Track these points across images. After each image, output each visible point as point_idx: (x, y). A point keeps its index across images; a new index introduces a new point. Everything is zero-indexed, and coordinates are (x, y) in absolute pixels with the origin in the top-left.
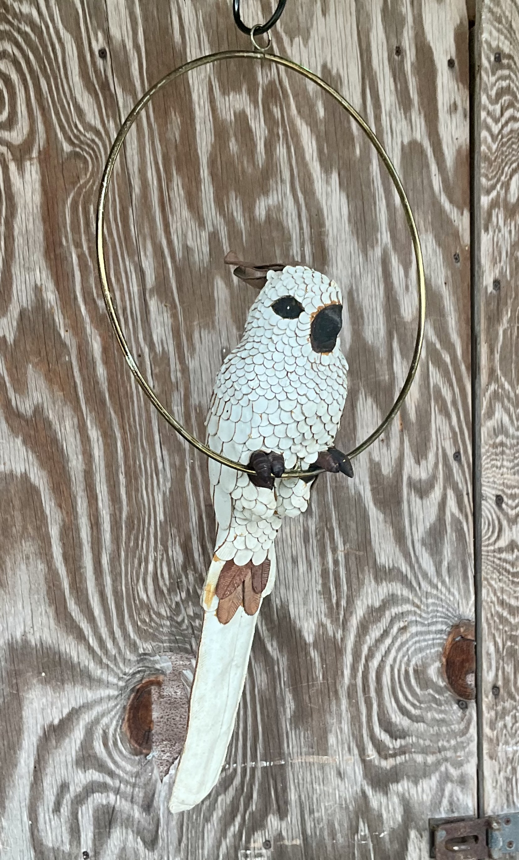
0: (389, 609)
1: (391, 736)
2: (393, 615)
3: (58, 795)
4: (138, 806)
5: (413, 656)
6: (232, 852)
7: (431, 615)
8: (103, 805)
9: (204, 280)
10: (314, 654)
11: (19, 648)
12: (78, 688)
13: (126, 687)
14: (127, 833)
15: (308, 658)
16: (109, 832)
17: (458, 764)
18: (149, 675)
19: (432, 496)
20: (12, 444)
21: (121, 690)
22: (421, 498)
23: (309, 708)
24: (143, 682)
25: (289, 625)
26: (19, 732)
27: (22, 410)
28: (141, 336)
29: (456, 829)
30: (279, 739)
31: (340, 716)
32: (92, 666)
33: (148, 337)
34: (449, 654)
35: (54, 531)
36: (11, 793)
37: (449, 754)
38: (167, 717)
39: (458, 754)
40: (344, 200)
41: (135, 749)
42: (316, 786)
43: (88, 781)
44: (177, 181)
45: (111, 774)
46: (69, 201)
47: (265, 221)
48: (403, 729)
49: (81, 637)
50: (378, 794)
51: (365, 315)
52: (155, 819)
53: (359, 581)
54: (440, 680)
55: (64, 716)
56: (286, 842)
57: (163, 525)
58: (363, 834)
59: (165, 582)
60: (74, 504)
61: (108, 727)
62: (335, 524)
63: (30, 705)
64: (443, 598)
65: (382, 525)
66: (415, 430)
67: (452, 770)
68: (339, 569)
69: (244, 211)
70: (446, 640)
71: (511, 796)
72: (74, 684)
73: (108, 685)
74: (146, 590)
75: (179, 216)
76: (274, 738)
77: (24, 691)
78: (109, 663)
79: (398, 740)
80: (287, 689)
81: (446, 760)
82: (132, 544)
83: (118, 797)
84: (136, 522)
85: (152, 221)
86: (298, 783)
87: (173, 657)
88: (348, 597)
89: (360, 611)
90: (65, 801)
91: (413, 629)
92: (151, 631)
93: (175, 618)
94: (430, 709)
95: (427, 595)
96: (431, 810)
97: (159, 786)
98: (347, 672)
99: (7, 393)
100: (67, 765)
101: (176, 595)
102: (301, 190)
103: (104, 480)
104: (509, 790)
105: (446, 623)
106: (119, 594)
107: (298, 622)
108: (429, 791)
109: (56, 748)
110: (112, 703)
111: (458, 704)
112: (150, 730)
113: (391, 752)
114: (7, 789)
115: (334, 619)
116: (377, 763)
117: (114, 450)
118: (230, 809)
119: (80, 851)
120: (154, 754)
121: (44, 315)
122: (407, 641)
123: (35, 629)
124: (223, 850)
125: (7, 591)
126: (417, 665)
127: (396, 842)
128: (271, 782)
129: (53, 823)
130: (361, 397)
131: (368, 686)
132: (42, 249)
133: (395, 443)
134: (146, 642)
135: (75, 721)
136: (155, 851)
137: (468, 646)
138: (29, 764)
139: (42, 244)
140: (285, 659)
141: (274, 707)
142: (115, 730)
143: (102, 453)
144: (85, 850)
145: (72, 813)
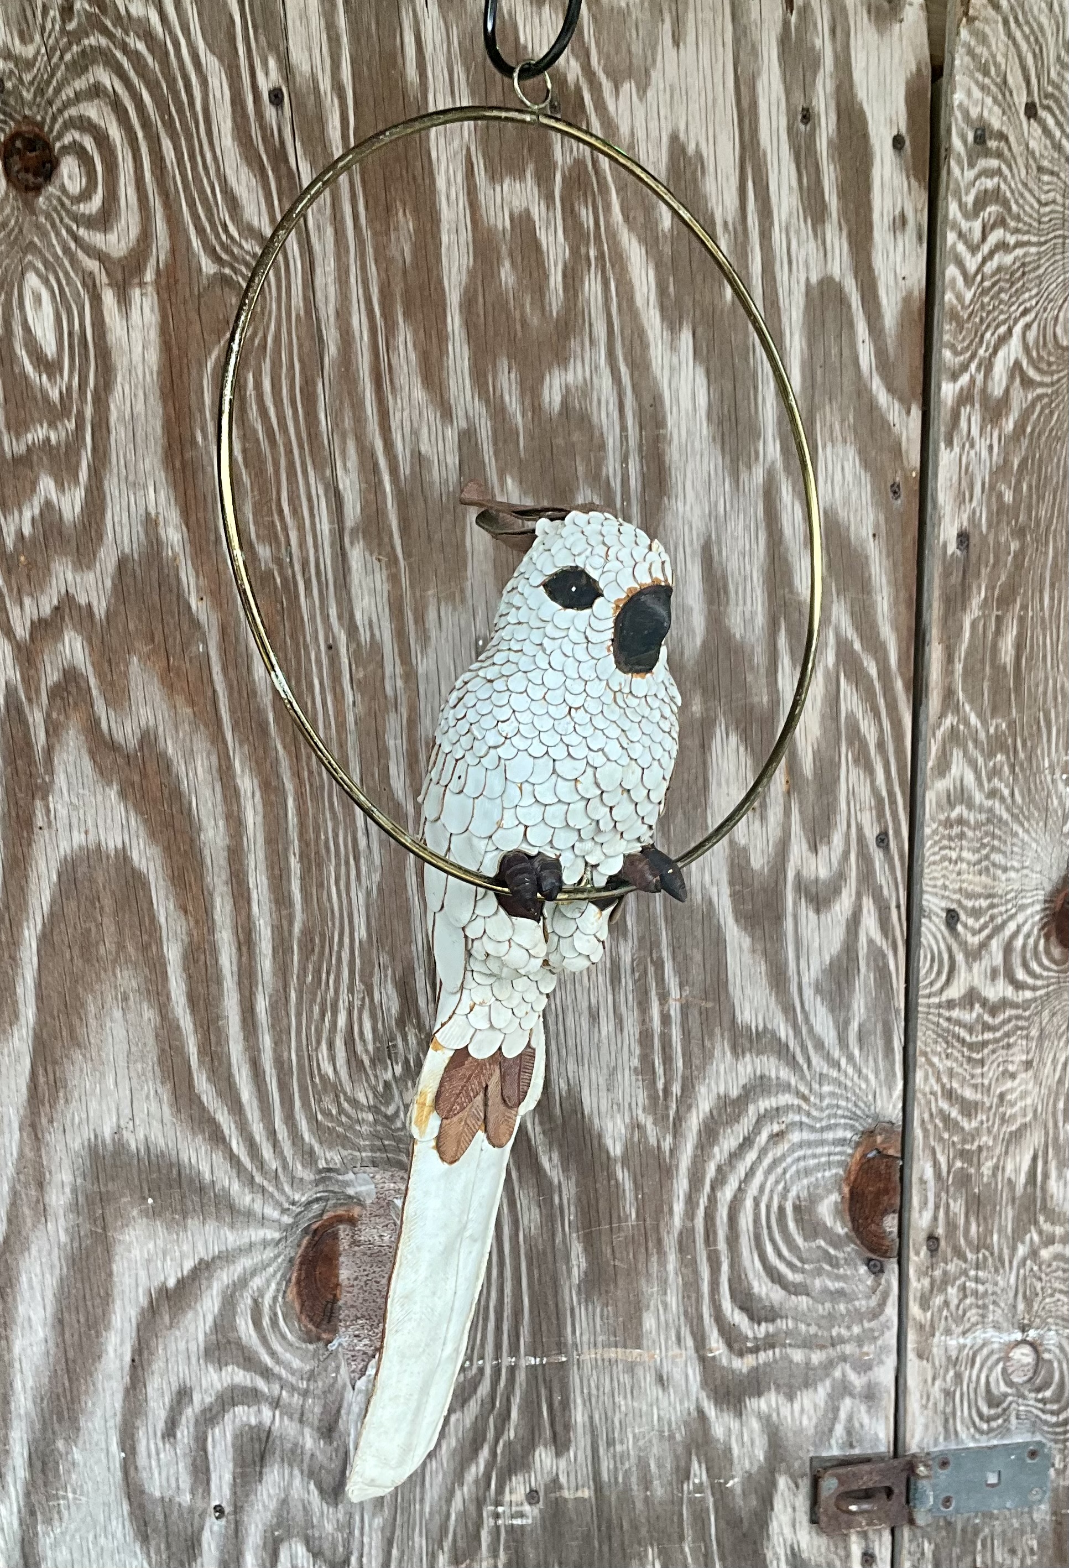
0: (755, 1101)
1: (751, 1318)
2: (762, 1111)
3: (172, 1409)
4: (312, 1427)
5: (792, 1183)
6: (472, 1508)
7: (827, 1112)
8: (251, 1427)
9: (449, 517)
10: (622, 1175)
11: (108, 1155)
12: (211, 1226)
13: (295, 1225)
14: (291, 1474)
15: (613, 1182)
16: (261, 1473)
17: (864, 1367)
18: (335, 1206)
19: (837, 908)
20: (100, 798)
21: (286, 1230)
22: (818, 911)
23: (611, 1269)
24: (325, 1217)
25: (580, 1126)
26: (106, 1299)
27: (119, 736)
28: (333, 612)
29: (854, 1474)
30: (558, 1319)
31: (664, 1282)
32: (236, 1187)
33: (346, 616)
34: (856, 1179)
35: (173, 953)
36: (90, 1404)
37: (848, 1349)
38: (365, 1278)
39: (865, 1349)
40: (701, 380)
41: (308, 1332)
42: (619, 1400)
43: (225, 1385)
44: (405, 335)
45: (266, 1373)
46: (210, 364)
47: (560, 413)
48: (772, 1307)
49: (217, 1138)
50: (725, 1415)
51: (731, 588)
52: (342, 1449)
53: (704, 1051)
54: (838, 1224)
55: (185, 1273)
56: (566, 1494)
57: (366, 946)
58: (697, 1481)
59: (367, 1046)
60: (209, 906)
61: (261, 1293)
62: (666, 954)
63: (126, 1254)
64: (849, 1084)
65: (747, 958)
66: (811, 793)
67: (852, 1376)
68: (670, 1029)
69: (522, 394)
70: (852, 1156)
71: (951, 1421)
72: (204, 1219)
73: (263, 1221)
74: (333, 1059)
75: (406, 399)
76: (549, 1318)
77: (115, 1229)
78: (266, 1183)
79: (763, 1324)
80: (574, 1235)
81: (844, 1358)
82: (309, 979)
83: (277, 1413)
84: (317, 941)
85: (357, 406)
86: (589, 1393)
87: (378, 1177)
88: (684, 1078)
89: (704, 1104)
90: (184, 1420)
91: (795, 1137)
92: (340, 1130)
93: (383, 1109)
94: (819, 1272)
95: (822, 1078)
96: (815, 1445)
97: (349, 1395)
98: (679, 1207)
99: (92, 707)
100: (189, 1358)
101: (386, 1069)
102: (625, 359)
103: (262, 866)
104: (949, 1410)
105: (852, 1127)
106: (286, 1066)
107: (596, 1121)
108: (812, 1412)
109: (171, 1326)
110: (269, 1253)
111: (868, 1265)
112: (335, 1299)
113: (749, 1345)
114: (83, 1398)
115: (659, 1116)
116: (725, 1362)
117: (282, 813)
118: (471, 1434)
119: (209, 1504)
120: (342, 1340)
121: (160, 569)
122: (784, 1157)
123: (137, 1122)
124: (457, 1504)
125: (88, 1055)
126: (799, 1197)
127: (753, 1496)
128: (543, 1392)
129: (162, 1456)
130: (719, 732)
131: (715, 1233)
132: (160, 450)
133: (775, 814)
134: (330, 1149)
135: (204, 1282)
136: (340, 1506)
137: (888, 1167)
138: (122, 1355)
139: (160, 442)
140: (572, 1183)
141: (550, 1266)
142: (275, 1299)
143: (260, 819)
144: (217, 1503)
145: (197, 1439)
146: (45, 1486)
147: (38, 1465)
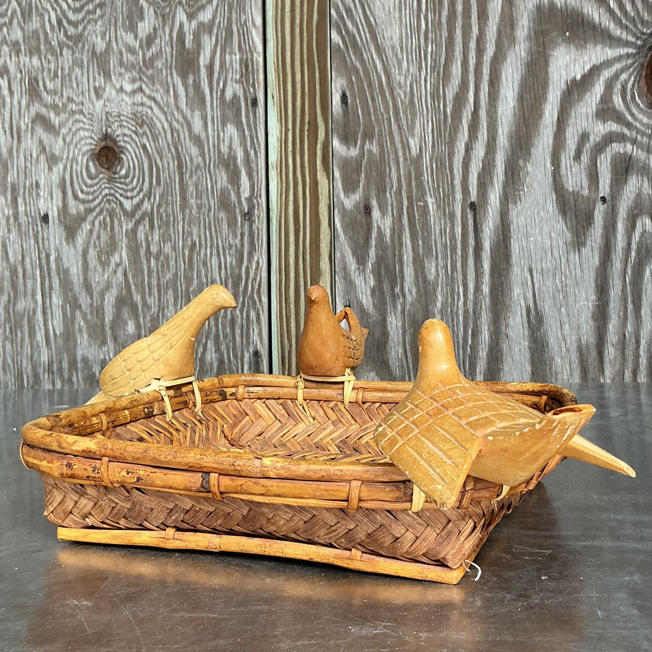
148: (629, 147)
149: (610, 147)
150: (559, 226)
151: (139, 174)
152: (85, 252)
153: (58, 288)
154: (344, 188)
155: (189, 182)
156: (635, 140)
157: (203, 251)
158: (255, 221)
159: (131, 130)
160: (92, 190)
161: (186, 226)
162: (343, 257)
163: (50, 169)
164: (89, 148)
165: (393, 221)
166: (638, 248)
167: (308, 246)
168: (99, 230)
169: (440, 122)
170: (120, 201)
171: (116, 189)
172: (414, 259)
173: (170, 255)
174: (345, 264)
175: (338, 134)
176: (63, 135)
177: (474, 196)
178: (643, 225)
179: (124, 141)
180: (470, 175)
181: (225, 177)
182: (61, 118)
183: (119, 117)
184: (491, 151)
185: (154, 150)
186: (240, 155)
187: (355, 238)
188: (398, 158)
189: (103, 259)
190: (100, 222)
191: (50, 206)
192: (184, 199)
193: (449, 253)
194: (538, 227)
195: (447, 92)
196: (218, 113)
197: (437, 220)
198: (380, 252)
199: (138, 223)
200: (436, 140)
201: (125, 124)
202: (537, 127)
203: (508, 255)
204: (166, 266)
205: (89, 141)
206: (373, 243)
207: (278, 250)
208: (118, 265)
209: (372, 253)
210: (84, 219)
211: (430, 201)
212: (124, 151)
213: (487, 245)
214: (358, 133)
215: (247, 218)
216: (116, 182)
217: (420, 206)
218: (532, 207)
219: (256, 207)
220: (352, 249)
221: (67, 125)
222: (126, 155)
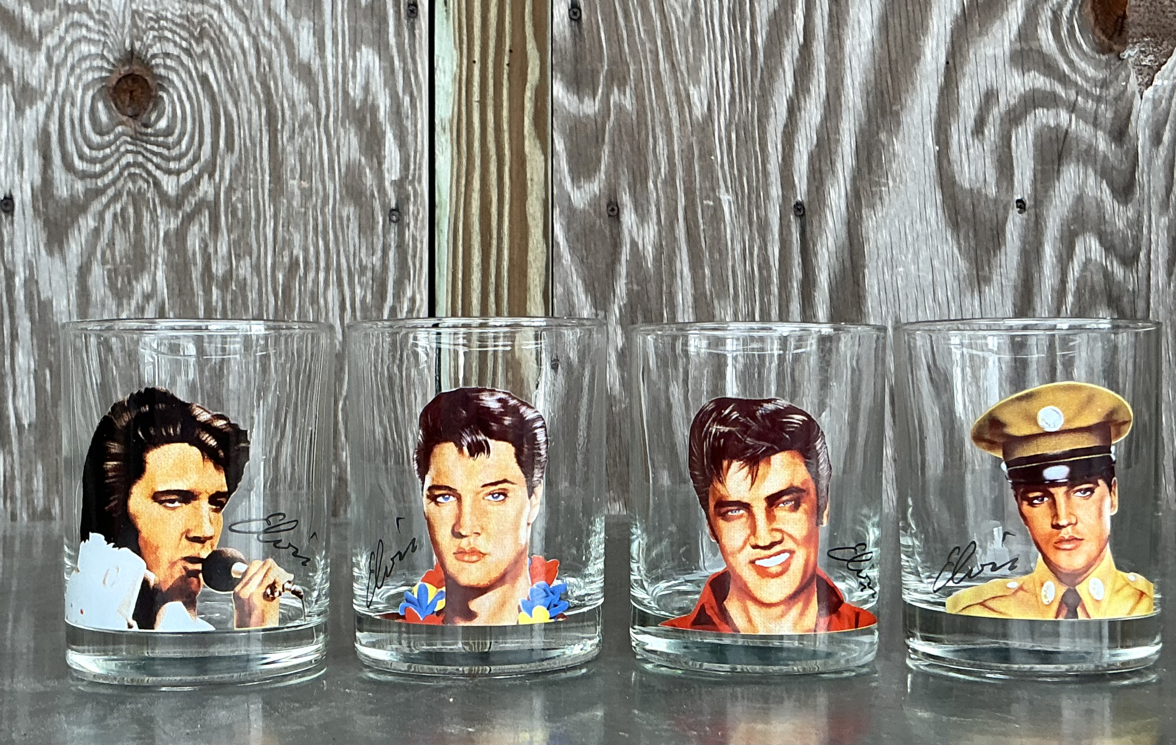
3: (981, 109)
4: (1105, 131)
8: (1049, 127)
14: (1086, 173)
16: (1058, 171)
26: (925, 6)
41: (1102, 44)
43: (1027, 89)
45: (1063, 79)
52: (1132, 153)
61: (1060, 6)
83: (1074, 116)
90: (991, 119)
97: (1137, 102)
100: (996, 63)
109: (980, 34)
112: (1124, 17)
114: (903, 96)
119: (1012, 198)
120: (1130, 53)
129: (971, 151)
136: (1130, 205)
138: (937, 58)
142: (1072, 12)
144: (1019, 197)
145: (1002, 138)
146: (869, 173)
147: (864, 155)
148: (1064, 116)
149: (1033, 115)
150: (946, 248)
151: (193, 129)
152: (84, 271)
153: (28, 336)
154: (571, 171)
155: (289, 149)
156: (1075, 104)
157: (311, 276)
158: (409, 224)
159: (181, 47)
160: (101, 154)
161: (280, 229)
162: (568, 293)
163: (20, 111)
164: (97, 75)
165: (660, 232)
166: (1078, 289)
167: (505, 274)
168: (113, 230)
169: (744, 59)
170: (154, 177)
171: (149, 155)
172: (695, 300)
173: (249, 282)
174: (572, 306)
175: (562, 72)
176: (48, 48)
177: (801, 193)
178: (1087, 250)
179: (166, 67)
180: (797, 156)
181: (355, 142)
182: (44, 17)
183: (157, 21)
184: (833, 115)
185: (223, 87)
186: (383, 102)
187: (591, 260)
188: (670, 120)
189: (119, 286)
190: (115, 215)
191: (17, 182)
192: (277, 177)
193: (757, 290)
194: (911, 251)
195: (757, 9)
196: (344, 24)
197: (737, 233)
198: (635, 287)
199: (189, 219)
200: (737, 91)
201: (169, 35)
202: (911, 76)
203: (859, 297)
204: (240, 301)
205: (97, 63)
206: (623, 270)
207: (450, 279)
208: (147, 297)
209: (621, 287)
210: (83, 209)
211: (726, 198)
212: (165, 85)
213: (823, 279)
214: (598, 72)
215: (394, 218)
216: (147, 143)
217: (708, 206)
218: (902, 216)
219: (412, 199)
220: (584, 281)
221: (56, 31)
222: (168, 92)
